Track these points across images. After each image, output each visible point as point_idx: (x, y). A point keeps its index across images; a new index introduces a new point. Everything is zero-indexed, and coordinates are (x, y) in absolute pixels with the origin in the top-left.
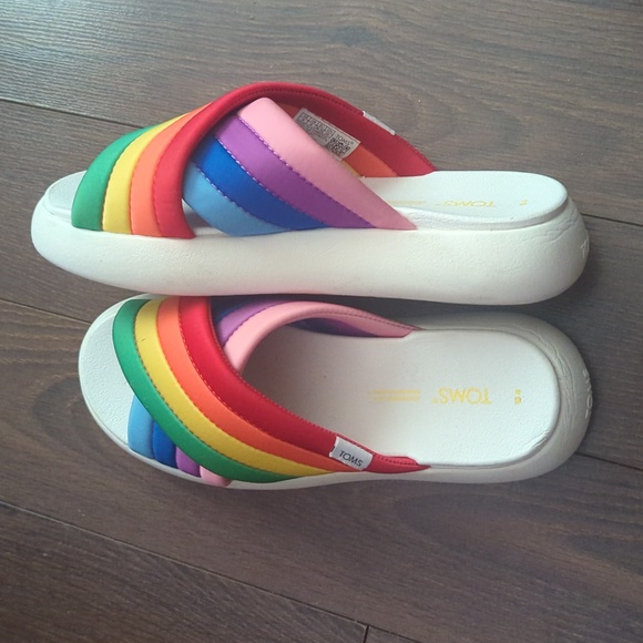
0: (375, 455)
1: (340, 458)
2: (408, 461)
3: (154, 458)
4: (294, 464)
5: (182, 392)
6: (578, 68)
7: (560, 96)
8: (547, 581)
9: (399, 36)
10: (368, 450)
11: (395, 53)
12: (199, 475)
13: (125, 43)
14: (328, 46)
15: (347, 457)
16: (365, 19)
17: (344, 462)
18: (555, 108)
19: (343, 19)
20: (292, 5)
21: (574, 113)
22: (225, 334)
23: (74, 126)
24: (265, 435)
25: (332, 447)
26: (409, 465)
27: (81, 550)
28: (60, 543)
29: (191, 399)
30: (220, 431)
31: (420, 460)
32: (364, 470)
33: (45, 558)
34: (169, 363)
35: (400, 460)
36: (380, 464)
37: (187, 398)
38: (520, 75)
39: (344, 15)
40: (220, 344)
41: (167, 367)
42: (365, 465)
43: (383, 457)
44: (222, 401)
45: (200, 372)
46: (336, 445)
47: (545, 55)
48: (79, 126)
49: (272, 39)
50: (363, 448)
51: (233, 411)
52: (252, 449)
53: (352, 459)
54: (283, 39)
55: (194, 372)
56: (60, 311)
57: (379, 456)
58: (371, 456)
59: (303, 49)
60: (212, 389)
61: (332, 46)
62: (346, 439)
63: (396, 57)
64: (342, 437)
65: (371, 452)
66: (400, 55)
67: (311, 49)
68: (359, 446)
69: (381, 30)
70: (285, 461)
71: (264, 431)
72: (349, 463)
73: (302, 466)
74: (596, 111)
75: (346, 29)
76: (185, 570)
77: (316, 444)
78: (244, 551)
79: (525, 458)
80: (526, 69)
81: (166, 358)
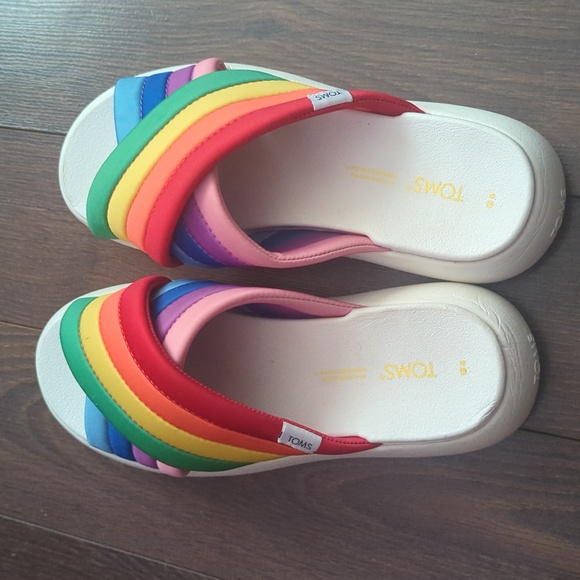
0: (324, 437)
1: (289, 443)
2: (358, 440)
3: (113, 452)
4: (245, 451)
5: (127, 388)
6: (484, 41)
7: (469, 71)
8: (492, 557)
9: (307, 26)
10: (317, 433)
11: (305, 43)
12: (157, 468)
13: (49, 55)
14: (240, 41)
15: (296, 441)
16: (274, 11)
17: (293, 446)
18: (465, 84)
19: (254, 12)
20: (204, 4)
21: (485, 87)
22: (164, 327)
23: (9, 139)
24: (211, 425)
25: (279, 433)
26: (361, 444)
27: (46, 549)
28: (26, 543)
29: (136, 394)
30: (167, 424)
31: (371, 437)
32: (315, 453)
33: (14, 557)
34: (113, 360)
35: (350, 440)
36: (330, 445)
37: (132, 394)
38: (427, 54)
39: (253, 9)
40: (159, 338)
41: (111, 365)
42: (315, 447)
43: (333, 439)
44: (166, 395)
45: (142, 368)
46: (283, 430)
47: (452, 32)
48: (14, 140)
49: (186, 38)
50: (312, 431)
51: (177, 404)
52: (201, 440)
53: (301, 443)
54: (196, 38)
55: (136, 368)
56: (9, 319)
57: (329, 438)
58: (320, 439)
59: (217, 46)
60: (155, 384)
61: (244, 41)
62: (294, 424)
63: (307, 46)
64: (289, 422)
65: (320, 435)
66: (310, 43)
67: (224, 46)
68: (307, 429)
69: (290, 21)
70: (236, 449)
71: (210, 421)
72: (299, 448)
73: (254, 452)
74: (505, 82)
75: (256, 22)
76: (145, 563)
77: (264, 430)
78: (198, 542)
79: (475, 429)
80: (433, 48)
81: (110, 355)
